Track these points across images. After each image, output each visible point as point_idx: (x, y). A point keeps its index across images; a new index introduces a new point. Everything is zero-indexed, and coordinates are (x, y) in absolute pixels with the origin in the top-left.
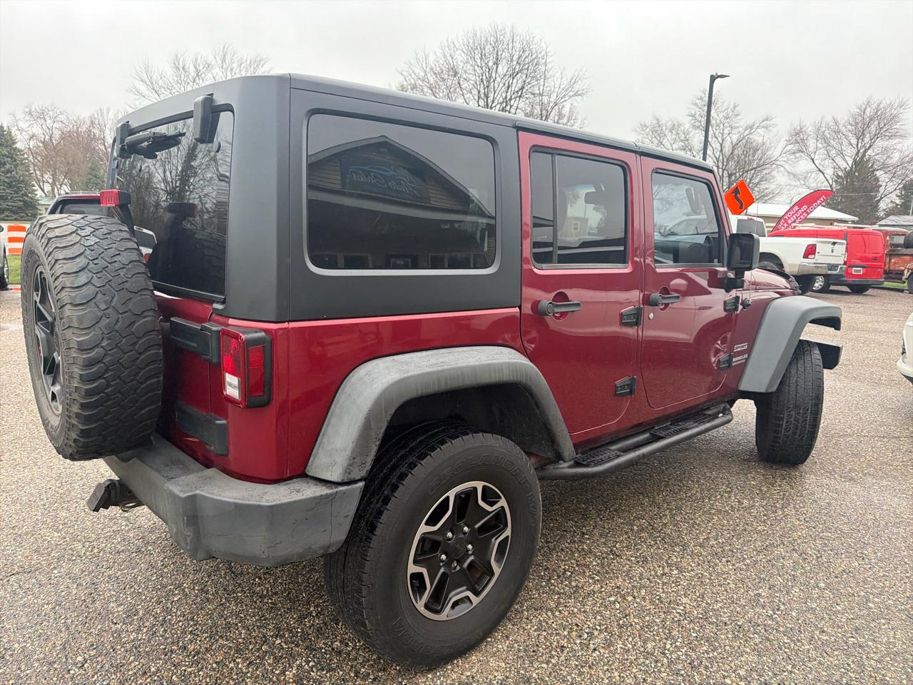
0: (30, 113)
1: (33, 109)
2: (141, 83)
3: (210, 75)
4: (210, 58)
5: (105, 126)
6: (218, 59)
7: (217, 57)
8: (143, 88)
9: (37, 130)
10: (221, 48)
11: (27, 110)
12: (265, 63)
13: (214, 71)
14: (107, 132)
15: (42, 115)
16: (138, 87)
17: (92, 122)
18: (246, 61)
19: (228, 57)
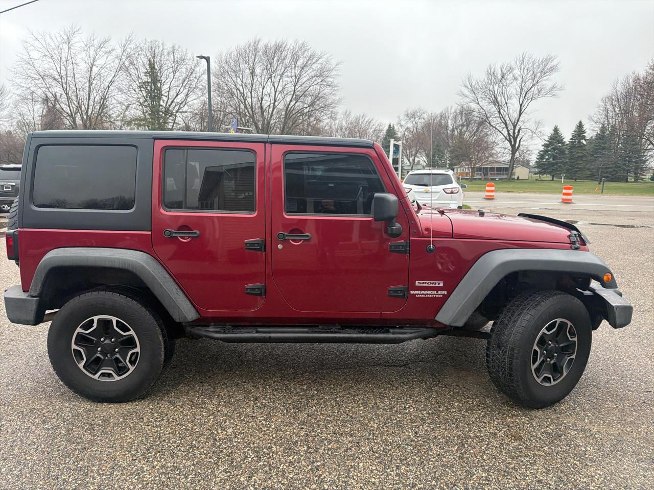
0: (407, 115)
1: (409, 112)
2: (464, 88)
3: (511, 75)
4: (513, 64)
5: (448, 118)
6: (518, 63)
7: (518, 62)
8: (466, 91)
9: (410, 125)
10: (521, 55)
11: (406, 113)
12: (553, 60)
13: (514, 72)
14: (449, 121)
15: (413, 116)
16: (463, 91)
17: (442, 116)
18: (539, 61)
19: (526, 60)
